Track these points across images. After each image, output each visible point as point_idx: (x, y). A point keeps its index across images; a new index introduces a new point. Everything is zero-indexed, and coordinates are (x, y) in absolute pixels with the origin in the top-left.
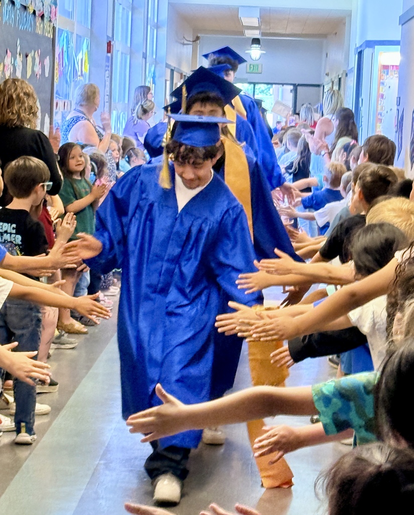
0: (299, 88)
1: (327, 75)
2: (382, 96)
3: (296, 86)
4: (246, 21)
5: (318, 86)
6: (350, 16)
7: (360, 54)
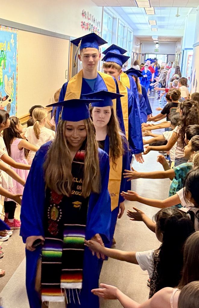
0: (169, 55)
1: (176, 52)
2: (189, 63)
3: (168, 55)
4: (154, 39)
5: (174, 55)
6: (183, 37)
7: (184, 51)
